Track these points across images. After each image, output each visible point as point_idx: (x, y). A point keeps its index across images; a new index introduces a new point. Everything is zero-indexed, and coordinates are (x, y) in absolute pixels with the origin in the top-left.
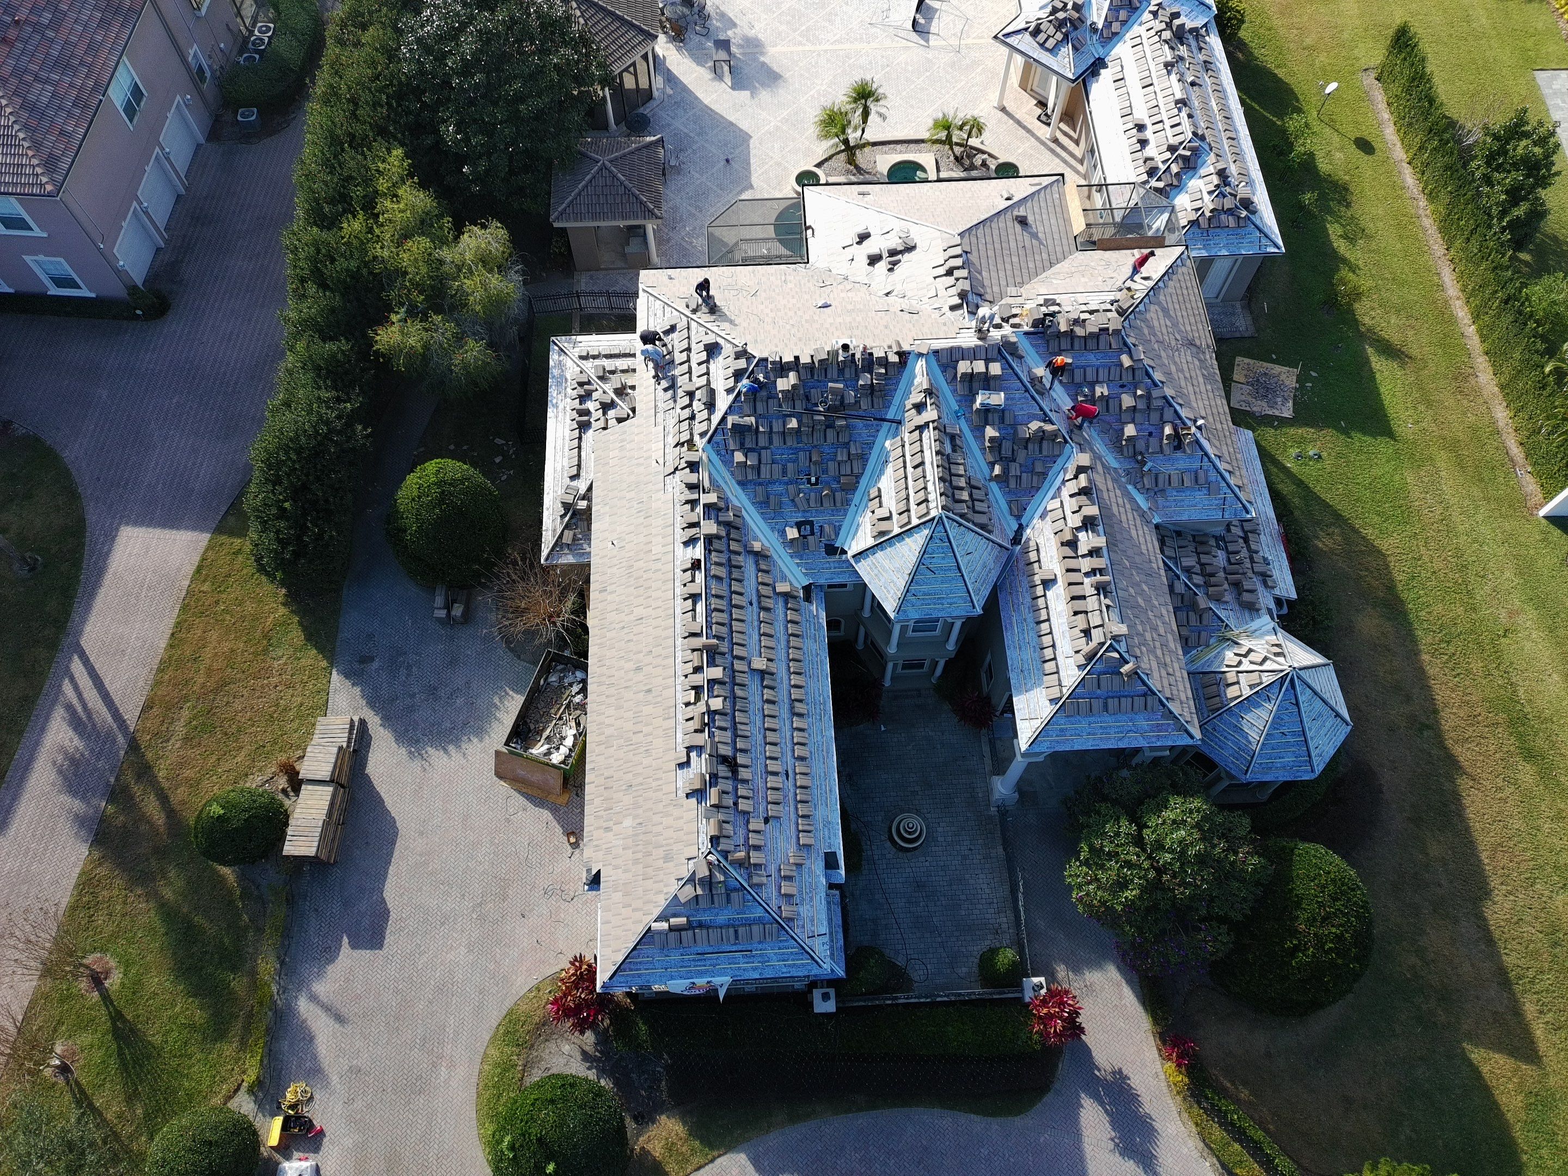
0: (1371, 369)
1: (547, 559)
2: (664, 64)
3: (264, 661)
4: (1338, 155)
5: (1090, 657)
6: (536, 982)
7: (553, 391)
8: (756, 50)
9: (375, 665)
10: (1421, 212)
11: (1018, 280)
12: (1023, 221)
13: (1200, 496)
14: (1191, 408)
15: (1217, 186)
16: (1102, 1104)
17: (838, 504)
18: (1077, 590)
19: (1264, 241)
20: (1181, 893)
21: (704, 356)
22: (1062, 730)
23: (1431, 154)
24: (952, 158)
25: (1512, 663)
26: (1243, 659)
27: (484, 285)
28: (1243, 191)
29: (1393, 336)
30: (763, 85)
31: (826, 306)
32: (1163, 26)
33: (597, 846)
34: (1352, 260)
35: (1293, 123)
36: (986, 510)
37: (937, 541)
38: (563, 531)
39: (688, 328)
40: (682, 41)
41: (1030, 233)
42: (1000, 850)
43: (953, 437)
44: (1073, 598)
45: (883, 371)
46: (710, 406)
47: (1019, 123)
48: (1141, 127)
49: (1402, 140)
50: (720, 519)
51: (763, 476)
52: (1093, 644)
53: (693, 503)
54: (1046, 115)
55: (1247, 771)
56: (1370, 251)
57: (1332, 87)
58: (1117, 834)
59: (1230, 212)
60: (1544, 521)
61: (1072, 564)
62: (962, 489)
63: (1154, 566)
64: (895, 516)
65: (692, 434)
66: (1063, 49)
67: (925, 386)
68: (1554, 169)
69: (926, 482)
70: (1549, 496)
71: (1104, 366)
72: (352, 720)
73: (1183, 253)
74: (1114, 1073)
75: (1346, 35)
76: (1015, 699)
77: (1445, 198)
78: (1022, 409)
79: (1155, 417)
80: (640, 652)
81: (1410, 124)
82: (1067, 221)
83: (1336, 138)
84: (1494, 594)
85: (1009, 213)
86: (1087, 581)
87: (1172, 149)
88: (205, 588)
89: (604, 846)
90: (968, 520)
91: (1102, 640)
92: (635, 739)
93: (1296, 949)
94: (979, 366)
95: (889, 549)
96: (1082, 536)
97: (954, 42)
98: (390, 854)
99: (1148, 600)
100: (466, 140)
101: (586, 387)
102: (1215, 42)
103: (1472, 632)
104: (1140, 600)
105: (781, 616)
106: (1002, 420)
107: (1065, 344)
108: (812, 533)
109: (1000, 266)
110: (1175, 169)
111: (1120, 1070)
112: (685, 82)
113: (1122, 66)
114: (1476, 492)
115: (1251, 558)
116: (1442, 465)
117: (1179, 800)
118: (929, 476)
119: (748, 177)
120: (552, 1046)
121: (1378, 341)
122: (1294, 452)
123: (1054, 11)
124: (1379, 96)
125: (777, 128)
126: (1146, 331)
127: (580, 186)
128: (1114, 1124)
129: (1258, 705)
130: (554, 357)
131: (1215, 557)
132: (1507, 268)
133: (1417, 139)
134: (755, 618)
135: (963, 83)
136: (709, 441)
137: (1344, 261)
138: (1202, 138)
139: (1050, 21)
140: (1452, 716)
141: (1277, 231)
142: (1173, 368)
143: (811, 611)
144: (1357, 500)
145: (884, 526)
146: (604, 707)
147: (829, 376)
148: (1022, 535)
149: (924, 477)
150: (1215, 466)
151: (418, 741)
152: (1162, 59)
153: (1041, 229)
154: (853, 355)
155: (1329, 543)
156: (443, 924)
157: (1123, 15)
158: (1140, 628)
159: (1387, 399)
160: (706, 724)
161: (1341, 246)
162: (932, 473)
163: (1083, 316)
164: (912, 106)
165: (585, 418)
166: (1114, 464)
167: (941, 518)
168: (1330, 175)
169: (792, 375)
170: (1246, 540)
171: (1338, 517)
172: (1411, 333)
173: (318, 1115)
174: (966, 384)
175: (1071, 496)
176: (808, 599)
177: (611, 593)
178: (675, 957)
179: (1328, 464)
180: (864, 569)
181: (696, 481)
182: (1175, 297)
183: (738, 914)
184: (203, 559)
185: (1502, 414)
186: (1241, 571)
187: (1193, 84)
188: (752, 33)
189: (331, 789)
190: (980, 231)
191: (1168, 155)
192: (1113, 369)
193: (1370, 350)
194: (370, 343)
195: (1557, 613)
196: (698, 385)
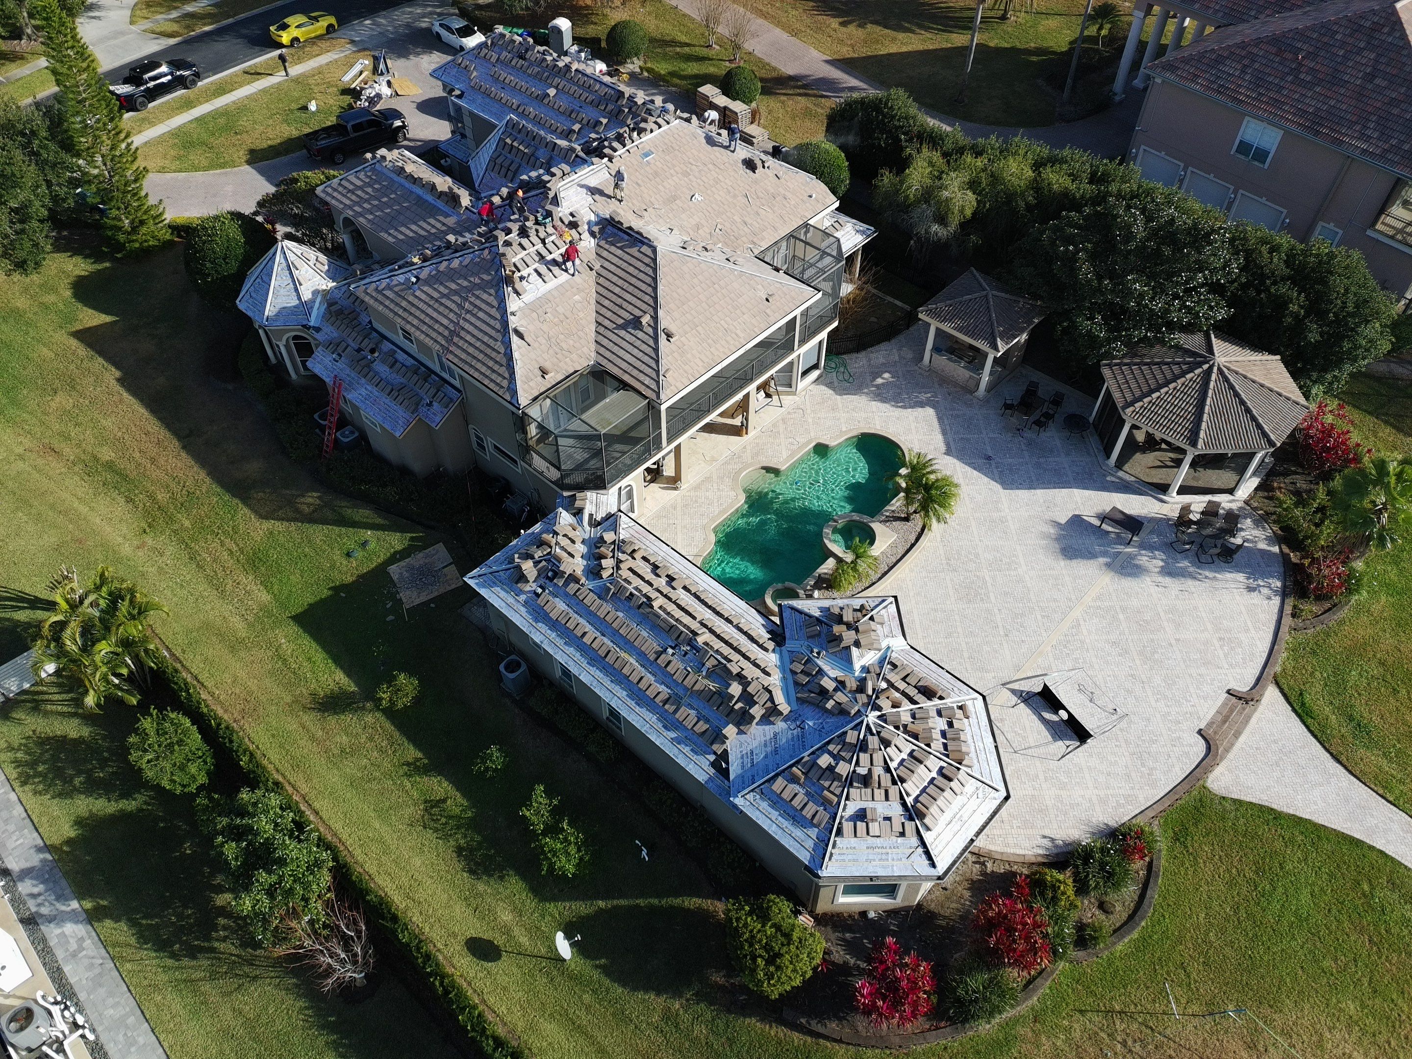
0: (342, 667)
122: (372, 545)
159: (314, 649)
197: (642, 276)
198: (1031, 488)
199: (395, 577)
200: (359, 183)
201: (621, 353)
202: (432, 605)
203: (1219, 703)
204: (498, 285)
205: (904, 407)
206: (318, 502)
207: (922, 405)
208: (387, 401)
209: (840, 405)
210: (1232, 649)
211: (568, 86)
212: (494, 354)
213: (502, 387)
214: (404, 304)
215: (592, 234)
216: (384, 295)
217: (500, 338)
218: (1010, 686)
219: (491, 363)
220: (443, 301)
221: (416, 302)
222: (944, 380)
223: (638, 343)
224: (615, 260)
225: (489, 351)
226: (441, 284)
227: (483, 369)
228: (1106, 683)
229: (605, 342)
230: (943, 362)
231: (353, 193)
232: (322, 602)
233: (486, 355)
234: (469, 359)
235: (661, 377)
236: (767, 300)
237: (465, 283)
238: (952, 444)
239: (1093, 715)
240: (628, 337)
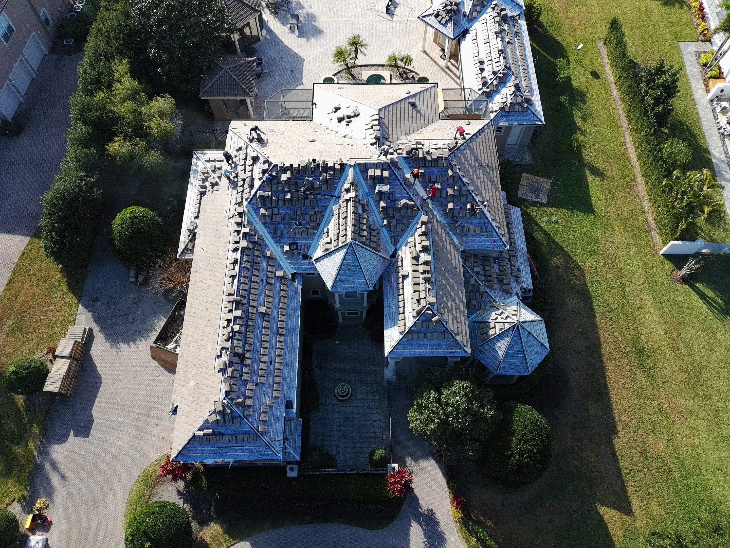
0: (587, 181)
1: (180, 256)
2: (267, 24)
3: (48, 299)
4: (583, 79)
5: (419, 313)
6: (159, 456)
7: (192, 177)
8: (311, 19)
9: (100, 303)
10: (619, 107)
11: (407, 132)
12: (413, 105)
13: (483, 238)
14: (482, 196)
15: (514, 92)
16: (421, 525)
17: (309, 235)
18: (416, 281)
19: (535, 119)
20: (457, 427)
21: (251, 162)
22: (404, 347)
23: (623, 80)
24: (398, 74)
25: (640, 323)
26: (499, 317)
27: (159, 125)
28: (526, 95)
29: (600, 166)
30: (313, 36)
31: (313, 141)
32: (496, 14)
33: (178, 393)
34: (584, 129)
35: (561, 63)
36: (377, 241)
37: (350, 255)
38: (188, 244)
39: (247, 149)
40: (277, 14)
41: (416, 110)
42: (387, 402)
43: (363, 206)
44: (414, 284)
45: (332, 173)
46: (251, 186)
47: (431, 58)
48: (482, 63)
49: (612, 73)
50: (251, 240)
51: (274, 220)
52: (421, 307)
53: (238, 232)
54: (445, 55)
55: (497, 369)
56: (593, 125)
57: (581, 46)
58: (429, 397)
59: (519, 104)
60: (662, 257)
61: (416, 268)
62: (364, 230)
63: (458, 270)
64: (333, 242)
65: (242, 199)
66: (449, 24)
67: (351, 181)
68: (677, 89)
69: (346, 226)
70: (665, 244)
71: (440, 175)
72: (85, 328)
73: (489, 123)
74: (428, 511)
75: (591, 22)
76: (385, 331)
77: (628, 101)
78: (399, 194)
79: (463, 199)
80: (208, 302)
81: (616, 65)
82: (436, 105)
83: (582, 71)
84: (635, 290)
85: (407, 100)
86: (422, 276)
87: (494, 73)
88: (24, 263)
89: (181, 394)
90: (367, 245)
91: (425, 305)
92: (202, 343)
93: (511, 455)
94: (378, 172)
95: (329, 257)
96: (422, 255)
97: (405, 19)
98: (97, 393)
99: (452, 287)
100: (160, 57)
101: (205, 175)
102: (523, 23)
103: (622, 308)
104: (448, 287)
105: (278, 287)
106: (389, 198)
107: (422, 163)
108: (297, 249)
109: (399, 125)
110: (495, 83)
111: (432, 509)
112: (276, 33)
113: (476, 33)
114: (631, 241)
115: (511, 269)
116: (616, 227)
117: (458, 382)
118: (348, 224)
119: (301, 79)
120: (163, 487)
121: (592, 168)
122: (545, 219)
123: (446, 5)
124: (604, 51)
125: (318, 57)
126: (463, 159)
127: (214, 80)
128: (426, 534)
129: (503, 339)
130: (194, 161)
131: (493, 267)
132: (652, 135)
133: (618, 73)
134: (264, 287)
135: (407, 38)
136: (249, 203)
137: (580, 129)
138: (509, 69)
139: (444, 11)
140: (608, 348)
141: (542, 114)
142: (475, 177)
143: (294, 285)
144: (573, 243)
145: (328, 246)
146: (190, 327)
147: (307, 174)
148: (396, 253)
149: (346, 224)
150: (491, 225)
151: (116, 339)
152: (495, 30)
153: (422, 108)
154: (319, 164)
155: (558, 262)
156: (118, 427)
157: (479, 8)
158: (445, 300)
159: (593, 196)
160: (230, 338)
161: (579, 122)
162: (350, 222)
163: (431, 151)
164: (382, 49)
165: (204, 190)
166: (443, 221)
167: (351, 243)
168: (577, 88)
169: (288, 173)
170: (510, 260)
171: (563, 252)
172: (608, 165)
173: (49, 515)
174: (372, 180)
175: (419, 235)
176: (293, 279)
177: (199, 273)
178: (207, 448)
179: (561, 225)
180: (319, 266)
181: (240, 222)
182: (481, 143)
183: (238, 429)
184: (26, 249)
185: (647, 205)
186: (504, 275)
187: (508, 43)
188: (310, 11)
189: (69, 361)
190: (390, 108)
191: (492, 76)
192: (444, 176)
193: (587, 172)
194: (105, 149)
195: (663, 301)
196: (247, 176)
199: (546, 196)
201: (430, 109)
202: (541, 174)
212: (484, 141)
213: (490, 132)
214: (496, 205)
221: (491, 198)
226: (478, 186)
233: (486, 145)
237: (470, 170)
238: (294, 86)
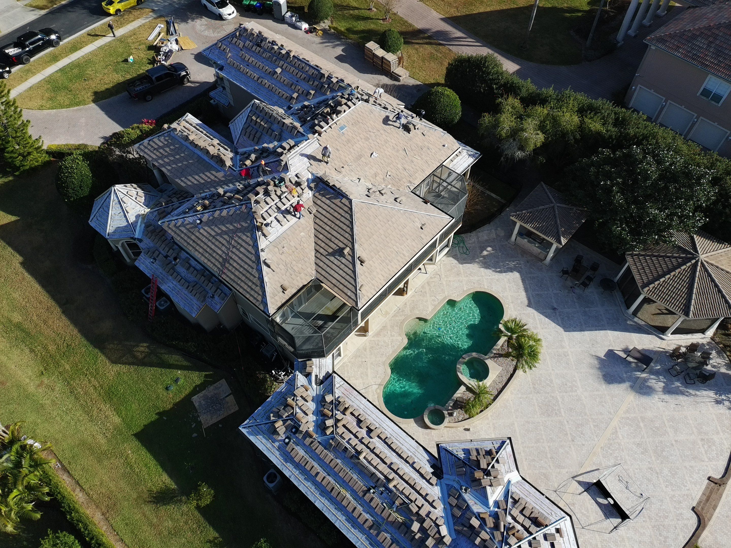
8: (638, 386)
30: (604, 369)
66: (464, 454)
85: (351, 246)
173: (312, 34)
197: (343, 219)
198: (582, 330)
199: (196, 405)
200: (161, 144)
201: (332, 272)
202: (220, 426)
203: (704, 487)
204: (252, 230)
205: (500, 272)
206: (147, 350)
207: (511, 270)
208: (186, 292)
209: (462, 271)
210: (709, 447)
211: (289, 67)
212: (252, 278)
213: (258, 301)
214: (193, 237)
215: (310, 188)
216: (180, 230)
217: (255, 266)
218: (576, 479)
219: (250, 284)
220: (218, 238)
221: (200, 236)
222: (524, 252)
223: (342, 266)
224: (326, 207)
225: (248, 275)
226: (216, 226)
227: (246, 287)
228: (635, 474)
229: (321, 264)
230: (524, 242)
231: (158, 151)
232: (152, 423)
233: (247, 277)
234: (236, 279)
235: (358, 291)
236: (422, 228)
237: (231, 227)
238: (531, 298)
239: (628, 499)
240: (336, 262)
